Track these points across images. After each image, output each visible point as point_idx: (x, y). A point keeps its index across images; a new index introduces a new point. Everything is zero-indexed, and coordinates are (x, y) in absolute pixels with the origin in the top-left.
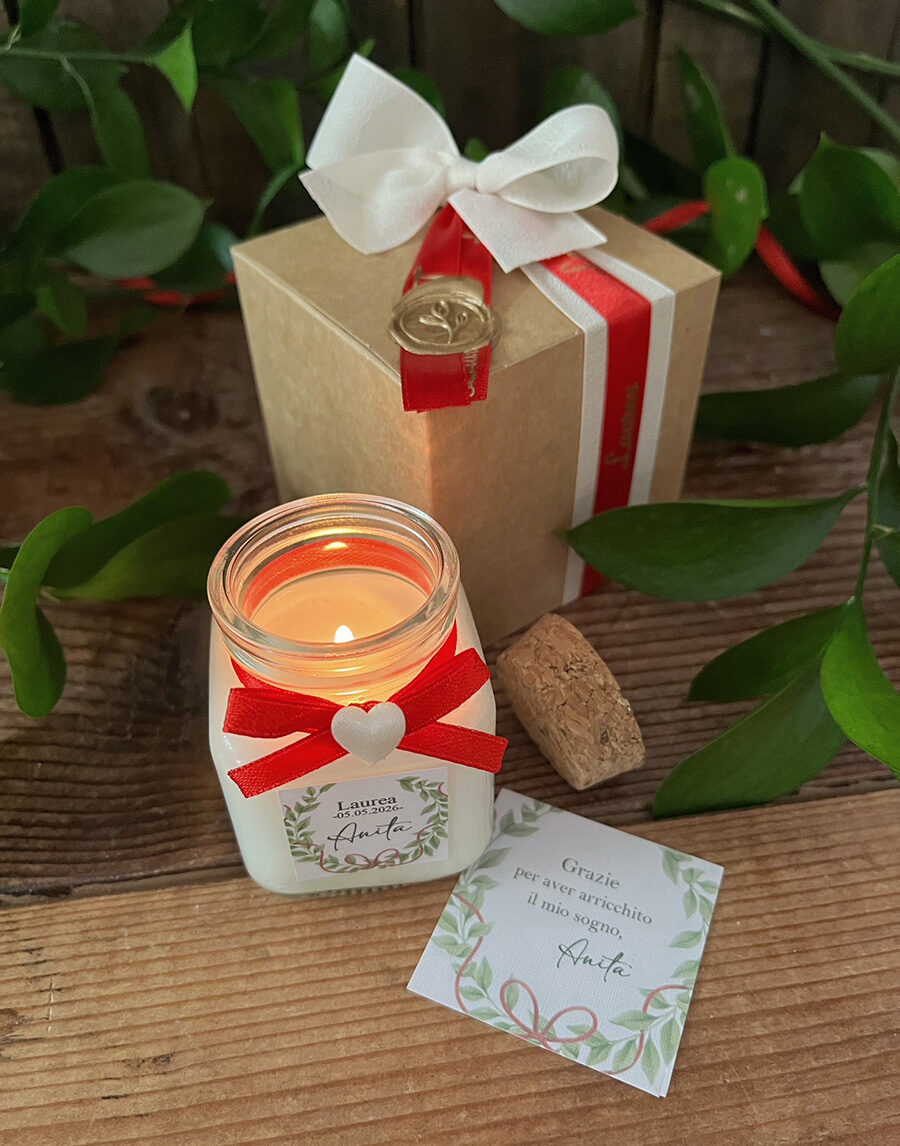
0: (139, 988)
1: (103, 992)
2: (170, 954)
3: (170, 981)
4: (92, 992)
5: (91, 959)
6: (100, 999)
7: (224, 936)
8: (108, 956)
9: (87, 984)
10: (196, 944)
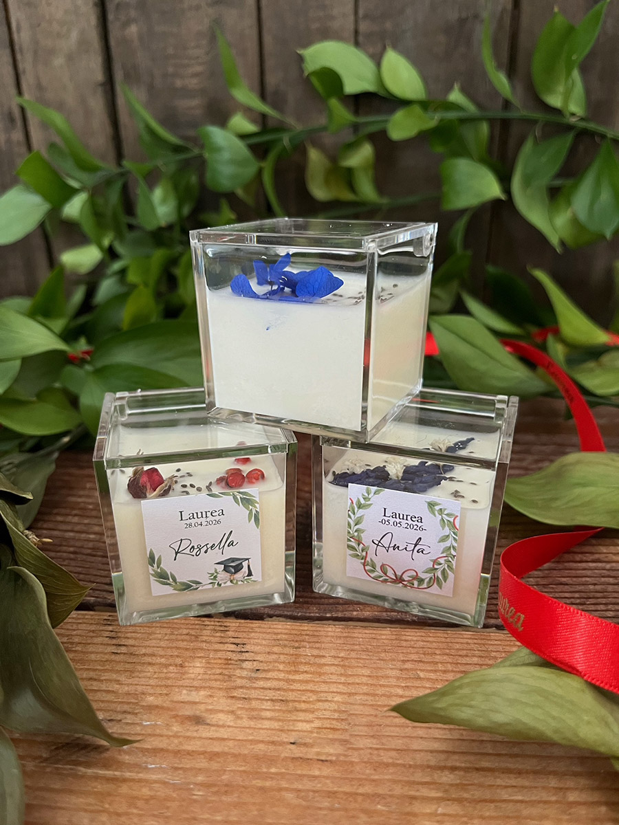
0: (318, 679)
1: (291, 677)
2: (342, 663)
3: (343, 679)
4: (282, 675)
5: (282, 657)
6: (287, 681)
7: (382, 660)
8: (294, 656)
9: (279, 670)
10: (362, 661)
